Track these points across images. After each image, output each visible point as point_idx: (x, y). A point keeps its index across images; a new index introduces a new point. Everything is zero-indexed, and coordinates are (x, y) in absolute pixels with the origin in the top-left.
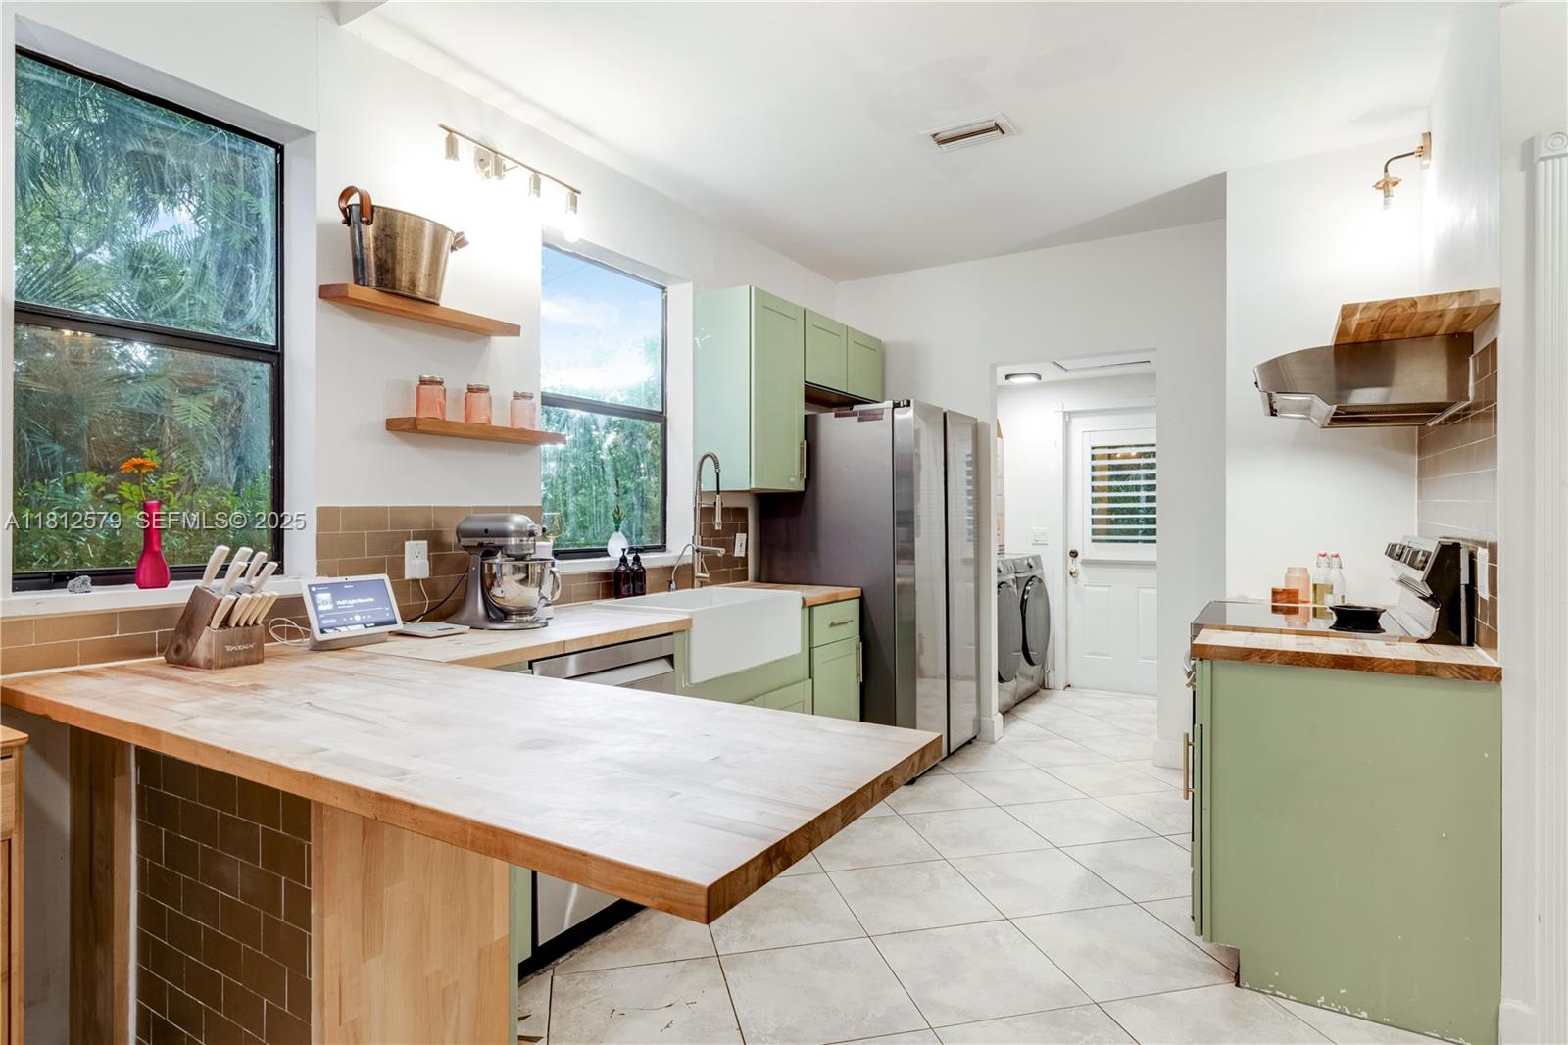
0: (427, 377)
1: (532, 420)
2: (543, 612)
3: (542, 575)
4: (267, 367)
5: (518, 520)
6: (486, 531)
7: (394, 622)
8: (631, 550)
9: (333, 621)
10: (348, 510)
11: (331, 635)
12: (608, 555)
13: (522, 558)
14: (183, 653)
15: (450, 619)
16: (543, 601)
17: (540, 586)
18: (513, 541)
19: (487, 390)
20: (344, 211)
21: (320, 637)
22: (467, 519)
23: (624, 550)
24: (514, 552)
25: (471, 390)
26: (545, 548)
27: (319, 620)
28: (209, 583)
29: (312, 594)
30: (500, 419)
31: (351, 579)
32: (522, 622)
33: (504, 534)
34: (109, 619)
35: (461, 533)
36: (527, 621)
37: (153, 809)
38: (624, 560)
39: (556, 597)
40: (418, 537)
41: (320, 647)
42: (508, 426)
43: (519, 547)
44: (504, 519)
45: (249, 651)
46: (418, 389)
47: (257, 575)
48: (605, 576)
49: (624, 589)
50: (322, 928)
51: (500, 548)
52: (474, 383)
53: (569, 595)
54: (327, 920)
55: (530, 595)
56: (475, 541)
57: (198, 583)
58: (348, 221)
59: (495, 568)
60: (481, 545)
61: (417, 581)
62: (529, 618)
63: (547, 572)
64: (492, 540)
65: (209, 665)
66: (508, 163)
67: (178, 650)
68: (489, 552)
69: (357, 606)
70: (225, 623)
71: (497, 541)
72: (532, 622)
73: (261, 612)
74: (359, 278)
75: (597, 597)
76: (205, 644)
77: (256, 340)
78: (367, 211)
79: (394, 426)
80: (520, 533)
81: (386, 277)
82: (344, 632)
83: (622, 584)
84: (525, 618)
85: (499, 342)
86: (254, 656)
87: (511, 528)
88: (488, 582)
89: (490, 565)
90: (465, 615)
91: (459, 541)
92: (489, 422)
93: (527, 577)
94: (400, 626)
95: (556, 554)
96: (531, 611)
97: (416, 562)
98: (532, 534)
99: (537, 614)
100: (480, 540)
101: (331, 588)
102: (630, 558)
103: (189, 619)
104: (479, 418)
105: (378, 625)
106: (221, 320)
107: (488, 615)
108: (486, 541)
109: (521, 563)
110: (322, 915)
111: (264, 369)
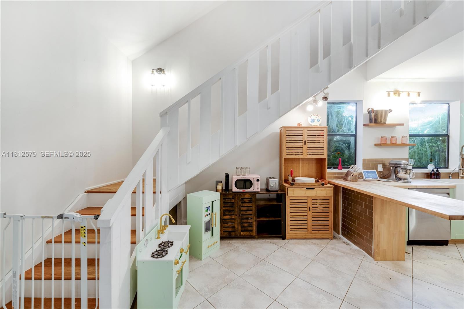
0: (383, 136)
1: (407, 141)
2: (410, 180)
3: (410, 172)
4: (354, 137)
5: (404, 162)
6: (396, 163)
7: (377, 178)
8: (435, 168)
9: (367, 177)
10: (368, 159)
11: (367, 179)
12: (428, 169)
13: (405, 169)
14: (346, 179)
15: (388, 179)
16: (410, 178)
17: (409, 174)
18: (403, 166)
19: (396, 137)
20: (368, 112)
21: (365, 179)
22: (391, 161)
23: (433, 168)
24: (403, 168)
25: (392, 137)
26: (410, 167)
27: (365, 176)
28: (350, 170)
29: (364, 173)
30: (399, 142)
31: (370, 170)
32: (405, 181)
33: (401, 164)
34: (335, 173)
35: (389, 164)
36: (406, 181)
37: (344, 198)
38: (433, 170)
39: (414, 177)
40: (380, 164)
41: (365, 181)
42: (400, 143)
43: (405, 167)
44: (401, 162)
45: (355, 180)
46: (381, 139)
47: (352, 168)
48: (427, 174)
49: (433, 177)
50: (375, 217)
51: (399, 167)
52: (393, 136)
53: (417, 177)
54: (376, 216)
55: (407, 176)
56: (394, 165)
57: (348, 170)
58: (369, 113)
59: (398, 171)
60: (395, 166)
61: (380, 172)
62: (406, 180)
63: (411, 172)
64: (397, 165)
65: (350, 181)
66: (400, 93)
67: (345, 178)
68: (396, 167)
69: (371, 175)
70: (352, 176)
71: (399, 166)
72: (407, 181)
73: (357, 175)
74: (371, 122)
75: (424, 178)
76: (349, 178)
77: (352, 133)
78: (373, 111)
79: (376, 145)
80: (404, 164)
81: (376, 121)
82: (369, 179)
83: (432, 176)
84: (405, 180)
85: (398, 127)
86: (356, 180)
87: (402, 163)
88: (396, 173)
89: (397, 170)
90: (391, 178)
91: (389, 165)
92: (396, 142)
93: (406, 173)
94: (378, 179)
95: (413, 168)
96: (407, 179)
97: (380, 168)
98: (407, 165)
99: (408, 180)
100: (395, 165)
101: (367, 172)
102: (435, 170)
103: (347, 174)
104: (394, 142)
105: (375, 178)
106: (348, 131)
107: (396, 179)
108: (396, 165)
109: (405, 170)
110: (375, 215)
111: (353, 138)
